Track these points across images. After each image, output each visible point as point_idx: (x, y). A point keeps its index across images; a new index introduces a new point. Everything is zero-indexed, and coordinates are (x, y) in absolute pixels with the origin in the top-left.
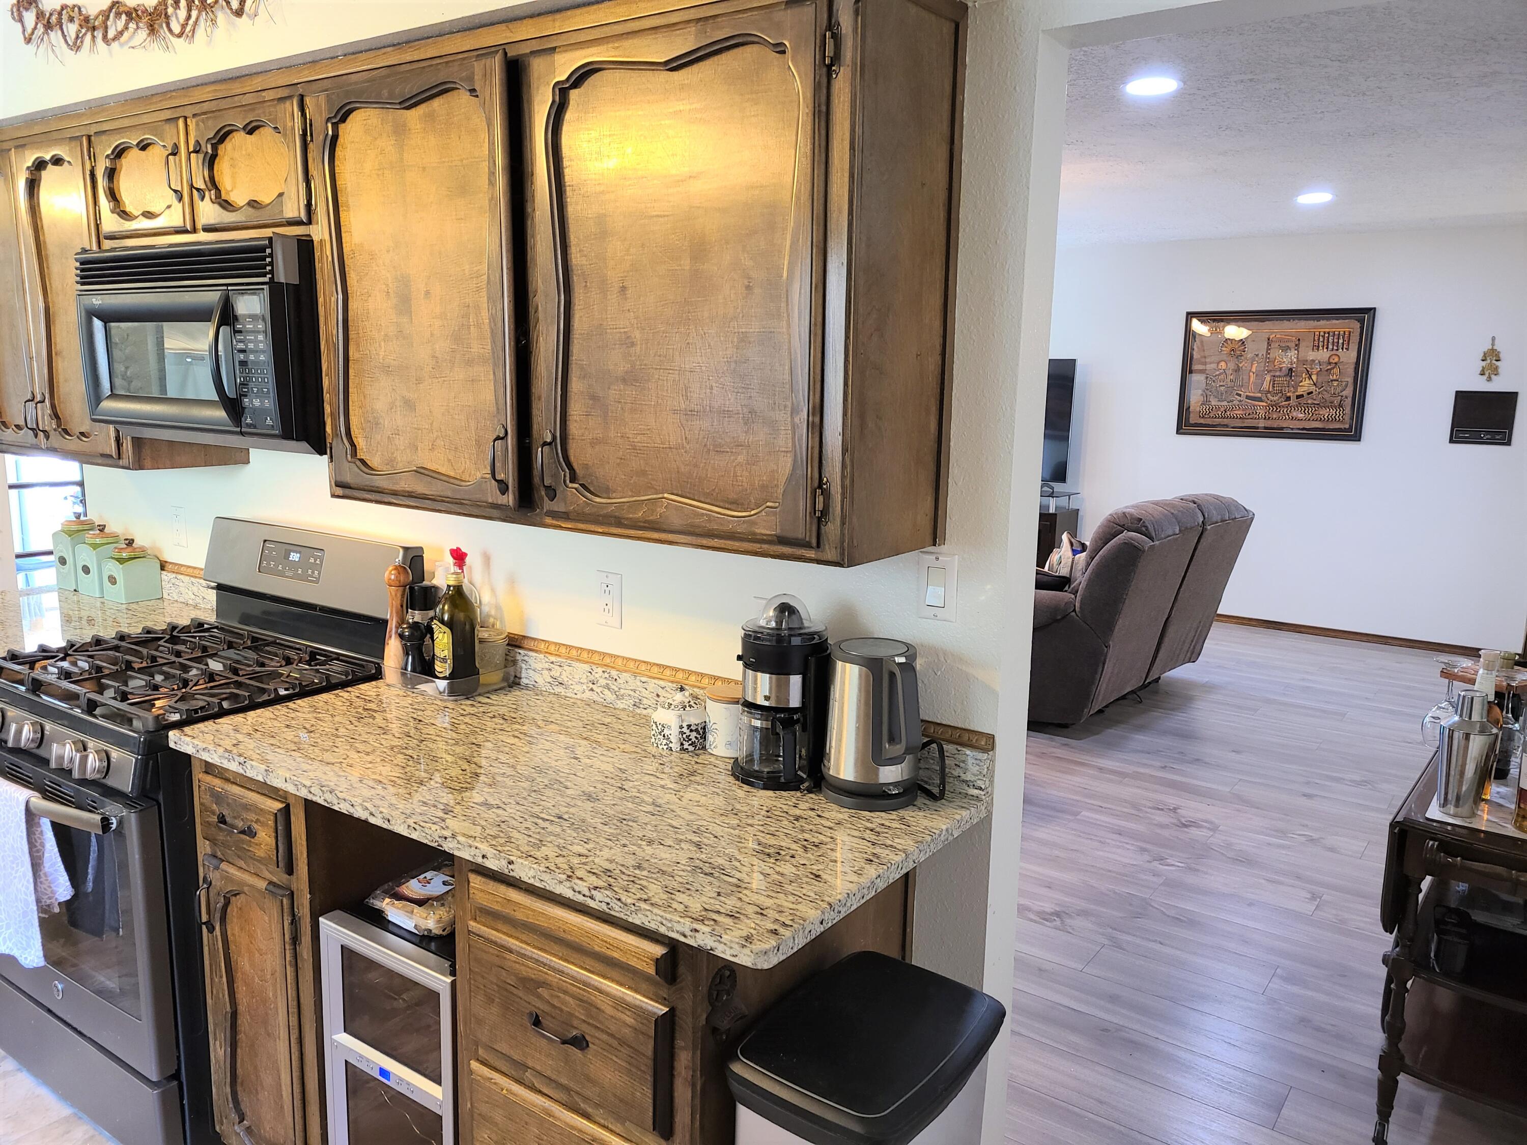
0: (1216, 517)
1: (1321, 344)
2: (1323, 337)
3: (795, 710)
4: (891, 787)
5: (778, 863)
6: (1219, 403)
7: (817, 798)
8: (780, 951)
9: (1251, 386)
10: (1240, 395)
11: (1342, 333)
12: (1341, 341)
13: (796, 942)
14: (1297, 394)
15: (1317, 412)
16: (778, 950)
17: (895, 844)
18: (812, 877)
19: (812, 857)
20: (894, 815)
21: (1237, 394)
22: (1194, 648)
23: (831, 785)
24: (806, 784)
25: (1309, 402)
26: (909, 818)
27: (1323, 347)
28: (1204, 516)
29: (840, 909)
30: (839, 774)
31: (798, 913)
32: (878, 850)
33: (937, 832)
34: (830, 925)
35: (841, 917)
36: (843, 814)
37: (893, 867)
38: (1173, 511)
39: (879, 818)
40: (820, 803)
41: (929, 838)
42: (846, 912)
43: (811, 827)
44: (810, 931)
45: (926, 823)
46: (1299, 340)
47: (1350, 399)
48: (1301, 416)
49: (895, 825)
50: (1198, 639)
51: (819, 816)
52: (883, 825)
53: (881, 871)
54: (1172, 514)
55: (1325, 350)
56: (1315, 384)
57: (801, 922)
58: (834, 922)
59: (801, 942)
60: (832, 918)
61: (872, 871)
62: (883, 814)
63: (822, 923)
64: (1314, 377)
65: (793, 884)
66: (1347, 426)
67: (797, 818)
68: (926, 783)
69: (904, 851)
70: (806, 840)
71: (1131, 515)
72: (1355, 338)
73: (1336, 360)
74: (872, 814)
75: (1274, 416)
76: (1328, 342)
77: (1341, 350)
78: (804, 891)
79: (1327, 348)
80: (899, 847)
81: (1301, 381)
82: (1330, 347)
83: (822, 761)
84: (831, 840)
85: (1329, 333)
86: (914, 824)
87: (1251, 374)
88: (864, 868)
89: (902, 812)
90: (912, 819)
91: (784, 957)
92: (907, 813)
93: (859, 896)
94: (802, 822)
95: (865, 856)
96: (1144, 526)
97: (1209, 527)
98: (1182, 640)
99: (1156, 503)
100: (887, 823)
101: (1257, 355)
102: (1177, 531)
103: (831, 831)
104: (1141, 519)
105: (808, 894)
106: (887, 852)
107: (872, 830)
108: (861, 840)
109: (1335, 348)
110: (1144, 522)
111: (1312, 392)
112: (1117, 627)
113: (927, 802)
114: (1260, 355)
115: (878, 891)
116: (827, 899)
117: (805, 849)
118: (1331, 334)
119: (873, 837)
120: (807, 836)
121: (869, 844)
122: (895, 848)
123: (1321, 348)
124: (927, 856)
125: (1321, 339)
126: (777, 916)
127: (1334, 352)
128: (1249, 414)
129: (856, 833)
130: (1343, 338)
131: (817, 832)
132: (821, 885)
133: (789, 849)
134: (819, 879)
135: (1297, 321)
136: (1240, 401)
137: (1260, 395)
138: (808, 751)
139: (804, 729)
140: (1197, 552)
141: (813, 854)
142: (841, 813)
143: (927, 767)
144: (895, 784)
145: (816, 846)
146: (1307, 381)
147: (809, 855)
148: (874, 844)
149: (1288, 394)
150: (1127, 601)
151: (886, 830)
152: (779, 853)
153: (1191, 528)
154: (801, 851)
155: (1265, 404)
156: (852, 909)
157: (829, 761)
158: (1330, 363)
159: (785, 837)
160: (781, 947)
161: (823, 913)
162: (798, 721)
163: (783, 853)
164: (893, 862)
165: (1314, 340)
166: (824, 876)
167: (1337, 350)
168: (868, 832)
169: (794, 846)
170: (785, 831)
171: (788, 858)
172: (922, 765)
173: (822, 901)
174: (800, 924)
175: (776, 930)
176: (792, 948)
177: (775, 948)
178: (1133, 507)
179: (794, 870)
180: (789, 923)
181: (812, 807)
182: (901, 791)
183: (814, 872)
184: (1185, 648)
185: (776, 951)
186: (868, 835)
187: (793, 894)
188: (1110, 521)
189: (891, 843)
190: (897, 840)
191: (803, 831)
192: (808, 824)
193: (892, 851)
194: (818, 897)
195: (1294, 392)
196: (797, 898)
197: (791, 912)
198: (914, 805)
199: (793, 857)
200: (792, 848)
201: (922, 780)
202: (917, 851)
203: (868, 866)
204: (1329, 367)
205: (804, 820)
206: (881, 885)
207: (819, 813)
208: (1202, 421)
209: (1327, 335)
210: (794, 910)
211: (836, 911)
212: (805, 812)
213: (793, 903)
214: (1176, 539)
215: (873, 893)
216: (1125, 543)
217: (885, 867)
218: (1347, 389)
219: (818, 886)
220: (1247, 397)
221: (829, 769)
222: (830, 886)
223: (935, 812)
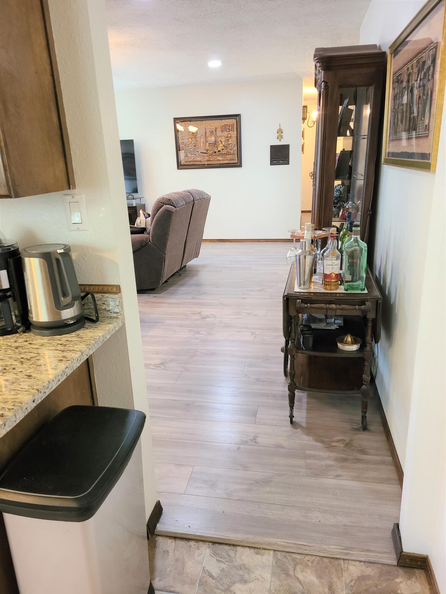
0: (198, 198)
1: (224, 129)
2: (224, 126)
3: (6, 290)
4: (69, 320)
5: (4, 375)
6: (191, 156)
7: (29, 335)
8: (7, 425)
9: (202, 148)
10: (198, 152)
11: (230, 124)
12: (230, 128)
13: (18, 417)
14: (218, 150)
15: (226, 157)
16: (5, 425)
17: (75, 349)
18: (26, 377)
19: (26, 366)
20: (73, 334)
21: (197, 151)
22: (197, 252)
23: (36, 326)
24: (21, 329)
25: (223, 153)
26: (81, 334)
27: (225, 130)
28: (193, 197)
29: (45, 391)
30: (38, 319)
31: (17, 400)
32: (65, 354)
33: (97, 338)
34: (40, 401)
35: (47, 395)
36: (45, 340)
37: (75, 361)
38: (181, 196)
39: (64, 338)
40: (30, 337)
41: (93, 342)
42: (49, 391)
43: (25, 350)
44: (27, 408)
45: (91, 334)
46: (216, 128)
47: (236, 151)
48: (221, 159)
49: (74, 339)
50: (198, 248)
51: (30, 344)
52: (67, 340)
53: (68, 364)
54: (181, 197)
55: (226, 132)
56: (224, 146)
57: (19, 404)
58: (43, 399)
59: (21, 416)
60: (40, 398)
61: (62, 366)
62: (67, 335)
63: (34, 401)
64: (223, 143)
65: (14, 384)
66: (237, 162)
67: (17, 348)
68: (89, 315)
69: (80, 351)
70: (22, 358)
71: (166, 198)
72: (235, 127)
73: (230, 136)
74: (61, 336)
75: (212, 160)
76: (226, 129)
77: (231, 132)
78: (21, 386)
79: (226, 131)
80: (78, 349)
81: (219, 145)
82: (227, 130)
83: (28, 315)
84: (37, 355)
85: (226, 125)
86: (85, 336)
87: (201, 143)
88: (57, 365)
89: (77, 332)
90: (83, 334)
91: (11, 428)
92: (81, 332)
93: (57, 380)
94: (20, 349)
95: (58, 358)
96: (172, 202)
97: (196, 202)
98: (192, 249)
99: (175, 193)
100: (70, 339)
101: (202, 135)
102: (184, 204)
103: (37, 350)
104: (170, 200)
105: (24, 387)
106: (71, 353)
107: (61, 345)
108: (55, 351)
109: (229, 131)
110: (171, 201)
111: (223, 149)
112: (167, 245)
113: (91, 324)
114: (203, 135)
115: (68, 375)
116: (36, 387)
117: (22, 363)
118: (227, 125)
119: (62, 348)
120: (22, 356)
121: (60, 352)
122: (75, 351)
123: (224, 131)
124: (94, 351)
125: (224, 128)
126: (3, 406)
127: (229, 133)
128: (203, 159)
129: (53, 348)
130: (231, 126)
131: (29, 352)
132: (32, 380)
133: (12, 365)
134: (31, 377)
135: (214, 120)
136: (199, 154)
137: (205, 151)
138: (19, 311)
139: (14, 300)
140: (193, 212)
141: (27, 365)
142: (43, 339)
143: (88, 307)
144: (72, 319)
145: (29, 360)
146: (221, 145)
147: (24, 366)
148: (63, 351)
149: (215, 150)
150: (169, 234)
151: (69, 343)
152: (5, 369)
153: (189, 202)
154: (19, 365)
155: (208, 155)
156: (53, 389)
157: (32, 313)
158: (228, 137)
159: (9, 359)
160: (7, 423)
161: (34, 396)
162: (10, 296)
163: (7, 368)
164: (74, 358)
165: (221, 128)
166: (34, 375)
167: (230, 131)
168: (59, 346)
169: (15, 363)
170: (9, 356)
171: (11, 370)
172: (86, 307)
173: (33, 389)
174: (18, 406)
175: (2, 414)
176: (15, 421)
177: (2, 425)
178: (166, 195)
179: (15, 376)
180: (12, 407)
181: (26, 340)
182: (75, 321)
183: (28, 374)
184: (194, 252)
185: (3, 426)
186: (59, 347)
187: (14, 390)
188: (158, 202)
189: (73, 349)
190: (76, 347)
191: (20, 354)
192: (24, 349)
193: (73, 353)
194: (30, 388)
195: (217, 149)
196: (16, 391)
197: (13, 400)
198: (84, 327)
199: (14, 369)
200: (13, 364)
201: (87, 315)
202: (88, 350)
203: (60, 363)
204: (228, 139)
205: (21, 348)
206: (69, 372)
207: (30, 342)
208: (186, 163)
209: (225, 126)
210: (14, 399)
211: (42, 392)
212: (22, 344)
213: (14, 395)
214: (185, 207)
215: (65, 377)
216: (165, 210)
217: (70, 362)
218: (235, 147)
219: (31, 381)
220: (201, 153)
221: (32, 318)
222: (37, 380)
223: (95, 328)
